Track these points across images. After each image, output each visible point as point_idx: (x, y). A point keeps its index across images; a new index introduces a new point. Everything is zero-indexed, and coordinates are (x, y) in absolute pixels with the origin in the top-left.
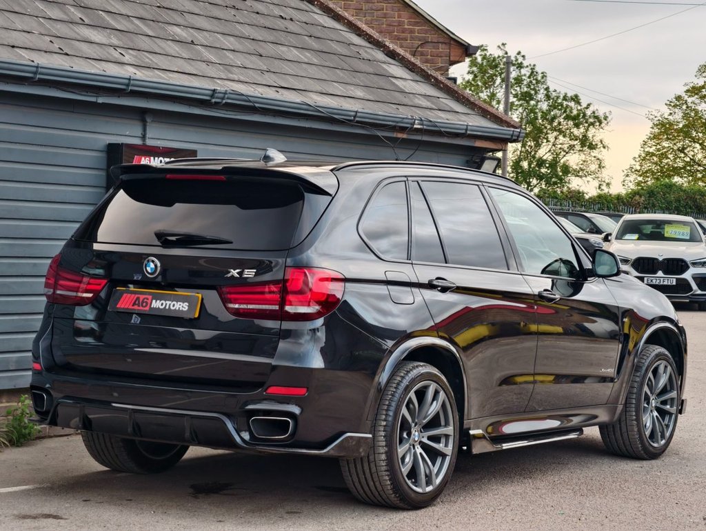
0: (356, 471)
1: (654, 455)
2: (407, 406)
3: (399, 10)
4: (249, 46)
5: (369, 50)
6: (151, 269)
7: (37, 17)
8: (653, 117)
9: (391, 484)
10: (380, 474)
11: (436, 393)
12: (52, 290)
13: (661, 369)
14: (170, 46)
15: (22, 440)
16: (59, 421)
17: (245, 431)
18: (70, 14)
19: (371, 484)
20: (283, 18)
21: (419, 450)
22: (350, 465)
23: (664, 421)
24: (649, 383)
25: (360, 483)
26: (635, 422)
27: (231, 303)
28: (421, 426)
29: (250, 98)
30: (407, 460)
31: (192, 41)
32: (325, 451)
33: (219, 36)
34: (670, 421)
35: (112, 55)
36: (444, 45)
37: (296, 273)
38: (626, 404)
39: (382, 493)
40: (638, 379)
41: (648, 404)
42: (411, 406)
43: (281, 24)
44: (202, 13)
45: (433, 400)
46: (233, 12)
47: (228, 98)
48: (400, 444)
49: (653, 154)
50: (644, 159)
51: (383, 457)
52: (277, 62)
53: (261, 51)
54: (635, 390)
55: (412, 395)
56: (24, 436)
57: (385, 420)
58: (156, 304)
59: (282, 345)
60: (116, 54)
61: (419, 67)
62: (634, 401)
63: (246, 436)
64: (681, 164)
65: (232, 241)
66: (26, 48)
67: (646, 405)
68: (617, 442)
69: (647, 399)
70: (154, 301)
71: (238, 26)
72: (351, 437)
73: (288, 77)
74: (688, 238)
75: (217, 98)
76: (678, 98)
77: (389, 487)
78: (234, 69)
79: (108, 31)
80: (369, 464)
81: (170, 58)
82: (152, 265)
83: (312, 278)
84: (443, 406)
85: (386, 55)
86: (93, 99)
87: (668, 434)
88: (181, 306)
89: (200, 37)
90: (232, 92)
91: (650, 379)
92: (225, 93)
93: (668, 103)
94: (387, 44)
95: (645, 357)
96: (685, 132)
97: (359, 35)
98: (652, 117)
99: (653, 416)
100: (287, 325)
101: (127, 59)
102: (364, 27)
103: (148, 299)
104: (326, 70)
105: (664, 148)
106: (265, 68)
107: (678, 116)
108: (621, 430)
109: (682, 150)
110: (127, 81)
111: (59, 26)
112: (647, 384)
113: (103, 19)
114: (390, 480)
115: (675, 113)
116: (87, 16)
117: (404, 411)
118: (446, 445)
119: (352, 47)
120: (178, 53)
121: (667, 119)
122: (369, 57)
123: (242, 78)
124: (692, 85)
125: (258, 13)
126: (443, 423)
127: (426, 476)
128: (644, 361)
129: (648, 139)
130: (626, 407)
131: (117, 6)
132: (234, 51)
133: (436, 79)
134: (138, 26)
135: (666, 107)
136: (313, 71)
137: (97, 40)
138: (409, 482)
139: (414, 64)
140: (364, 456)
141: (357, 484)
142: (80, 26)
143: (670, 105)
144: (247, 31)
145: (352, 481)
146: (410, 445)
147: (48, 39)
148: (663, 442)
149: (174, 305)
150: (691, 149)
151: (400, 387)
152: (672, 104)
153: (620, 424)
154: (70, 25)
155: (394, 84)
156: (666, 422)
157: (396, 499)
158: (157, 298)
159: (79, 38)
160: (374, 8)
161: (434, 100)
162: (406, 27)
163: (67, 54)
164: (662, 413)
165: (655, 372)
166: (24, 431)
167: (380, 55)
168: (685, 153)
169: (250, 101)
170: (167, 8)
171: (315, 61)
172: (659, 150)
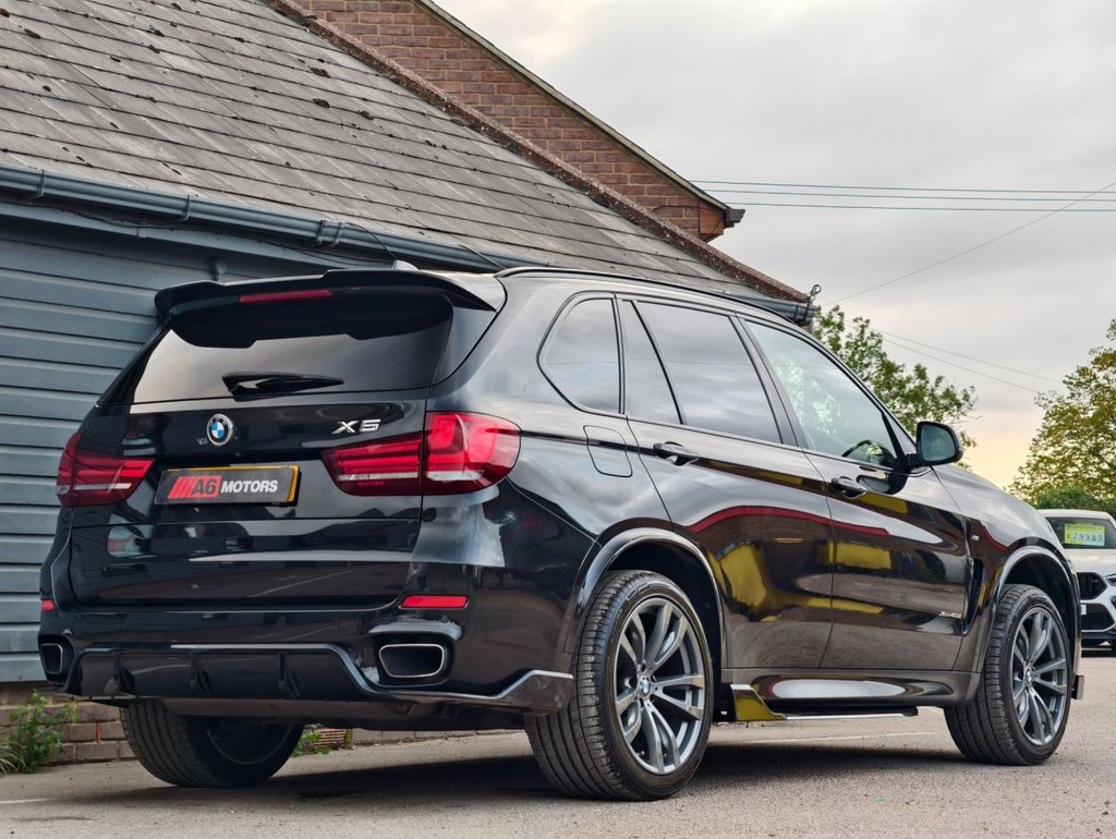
0: (552, 739)
1: (1037, 758)
2: (628, 634)
3: (617, 160)
4: (379, 175)
5: (568, 194)
6: (219, 432)
7: (43, 118)
8: (1046, 402)
9: (608, 755)
10: (589, 739)
11: (674, 619)
12: (68, 487)
13: (1038, 620)
14: (252, 168)
15: (34, 763)
16: (83, 684)
17: (372, 666)
18: (94, 116)
19: (576, 757)
20: (430, 144)
21: (651, 708)
22: (542, 731)
23: (1048, 705)
24: (1021, 642)
25: (560, 760)
26: (1001, 702)
27: (343, 473)
28: (652, 671)
29: (378, 237)
30: (631, 720)
31: (287, 163)
32: (499, 697)
33: (329, 160)
34: (1057, 706)
35: (161, 172)
36: (689, 210)
37: (442, 422)
38: (985, 673)
39: (593, 772)
40: (1001, 634)
41: (1021, 676)
42: (634, 635)
43: (428, 152)
44: (302, 130)
45: (669, 631)
46: (352, 132)
47: (343, 236)
48: (619, 693)
49: (1050, 461)
50: (1036, 468)
51: (593, 711)
52: (421, 198)
53: (397, 183)
54: (998, 651)
55: (634, 616)
56: (37, 756)
57: (593, 654)
58: (229, 487)
59: (426, 531)
60: (167, 172)
61: (647, 217)
62: (997, 669)
63: (373, 675)
64: (1095, 475)
65: (343, 379)
66: (25, 154)
67: (1017, 679)
68: (974, 738)
69: (1018, 668)
70: (225, 483)
71: (359, 150)
72: (540, 677)
73: (439, 217)
74: (1102, 544)
75: (325, 235)
76: (1083, 372)
77: (604, 761)
78: (355, 202)
79: (155, 142)
80: (571, 727)
81: (252, 181)
82: (220, 427)
83: (469, 428)
84: (686, 639)
85: (594, 200)
86: (132, 232)
87: (1056, 728)
88: (266, 487)
89: (298, 159)
90: (349, 226)
91: (1020, 636)
92: (339, 228)
93: (1067, 380)
94: (595, 184)
95: (1011, 601)
96: (1098, 424)
97: (551, 174)
98: (1044, 402)
99: (1030, 697)
100: (431, 502)
101: (184, 177)
102: (558, 161)
103: (215, 481)
104: (499, 213)
105: (1065, 448)
106: (403, 204)
107: (1085, 398)
108: (979, 716)
109: (1095, 451)
110: (183, 203)
111: (78, 131)
112: (1017, 642)
113: (148, 127)
114: (605, 748)
115: (1080, 394)
116: (122, 121)
117: (623, 641)
118: (695, 702)
119: (539, 187)
120: (266, 177)
121: (1068, 404)
122: (568, 202)
123: (366, 214)
124: (1102, 351)
125: (391, 136)
126: (687, 668)
127: (664, 750)
128: (1009, 606)
129: (1040, 436)
130: (985, 679)
131: (169, 113)
132: (353, 180)
133: (673, 234)
134: (201, 139)
135: (1065, 385)
136: (476, 213)
137: (137, 152)
138: (637, 756)
139: (638, 213)
140: (562, 709)
141: (554, 761)
142: (112, 133)
143: (1071, 383)
144: (374, 157)
145: (547, 756)
146: (636, 698)
147: (61, 145)
148: (1048, 739)
149: (256, 486)
150: (1109, 450)
151: (615, 604)
152: (1075, 382)
153: (977, 707)
154: (96, 132)
155: (607, 237)
156: (1052, 707)
157: (616, 781)
158: (228, 477)
159: (108, 147)
160: (578, 157)
161: (671, 262)
162: (630, 184)
163: (90, 166)
164: (1046, 693)
165: (1029, 624)
166: (36, 747)
167: (585, 201)
168: (1099, 456)
169: (379, 243)
170: (248, 121)
171: (482, 201)
172: (1059, 453)
